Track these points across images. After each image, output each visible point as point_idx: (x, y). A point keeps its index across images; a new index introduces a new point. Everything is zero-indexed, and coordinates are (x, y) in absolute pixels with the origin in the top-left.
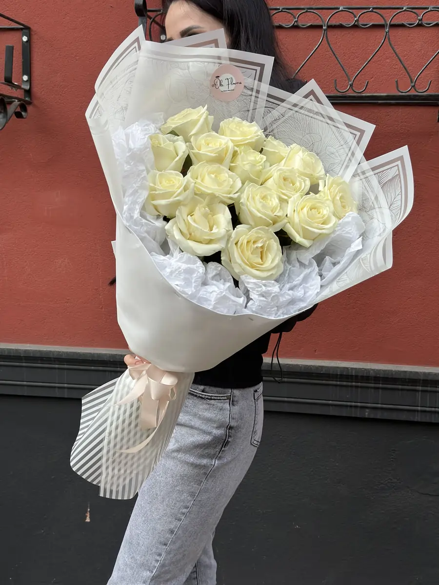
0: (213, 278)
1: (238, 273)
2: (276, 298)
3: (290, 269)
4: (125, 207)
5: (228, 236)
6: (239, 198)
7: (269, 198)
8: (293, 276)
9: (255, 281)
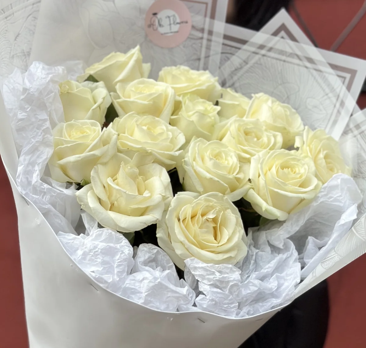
0: (146, 263)
1: (180, 254)
2: (235, 289)
3: (256, 253)
4: (20, 169)
5: (165, 204)
6: (181, 157)
7: (224, 155)
8: (261, 264)
9: (204, 265)
